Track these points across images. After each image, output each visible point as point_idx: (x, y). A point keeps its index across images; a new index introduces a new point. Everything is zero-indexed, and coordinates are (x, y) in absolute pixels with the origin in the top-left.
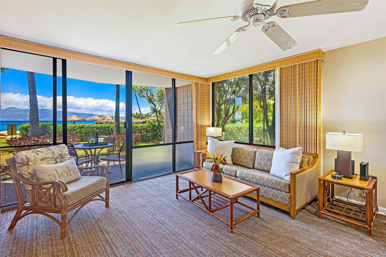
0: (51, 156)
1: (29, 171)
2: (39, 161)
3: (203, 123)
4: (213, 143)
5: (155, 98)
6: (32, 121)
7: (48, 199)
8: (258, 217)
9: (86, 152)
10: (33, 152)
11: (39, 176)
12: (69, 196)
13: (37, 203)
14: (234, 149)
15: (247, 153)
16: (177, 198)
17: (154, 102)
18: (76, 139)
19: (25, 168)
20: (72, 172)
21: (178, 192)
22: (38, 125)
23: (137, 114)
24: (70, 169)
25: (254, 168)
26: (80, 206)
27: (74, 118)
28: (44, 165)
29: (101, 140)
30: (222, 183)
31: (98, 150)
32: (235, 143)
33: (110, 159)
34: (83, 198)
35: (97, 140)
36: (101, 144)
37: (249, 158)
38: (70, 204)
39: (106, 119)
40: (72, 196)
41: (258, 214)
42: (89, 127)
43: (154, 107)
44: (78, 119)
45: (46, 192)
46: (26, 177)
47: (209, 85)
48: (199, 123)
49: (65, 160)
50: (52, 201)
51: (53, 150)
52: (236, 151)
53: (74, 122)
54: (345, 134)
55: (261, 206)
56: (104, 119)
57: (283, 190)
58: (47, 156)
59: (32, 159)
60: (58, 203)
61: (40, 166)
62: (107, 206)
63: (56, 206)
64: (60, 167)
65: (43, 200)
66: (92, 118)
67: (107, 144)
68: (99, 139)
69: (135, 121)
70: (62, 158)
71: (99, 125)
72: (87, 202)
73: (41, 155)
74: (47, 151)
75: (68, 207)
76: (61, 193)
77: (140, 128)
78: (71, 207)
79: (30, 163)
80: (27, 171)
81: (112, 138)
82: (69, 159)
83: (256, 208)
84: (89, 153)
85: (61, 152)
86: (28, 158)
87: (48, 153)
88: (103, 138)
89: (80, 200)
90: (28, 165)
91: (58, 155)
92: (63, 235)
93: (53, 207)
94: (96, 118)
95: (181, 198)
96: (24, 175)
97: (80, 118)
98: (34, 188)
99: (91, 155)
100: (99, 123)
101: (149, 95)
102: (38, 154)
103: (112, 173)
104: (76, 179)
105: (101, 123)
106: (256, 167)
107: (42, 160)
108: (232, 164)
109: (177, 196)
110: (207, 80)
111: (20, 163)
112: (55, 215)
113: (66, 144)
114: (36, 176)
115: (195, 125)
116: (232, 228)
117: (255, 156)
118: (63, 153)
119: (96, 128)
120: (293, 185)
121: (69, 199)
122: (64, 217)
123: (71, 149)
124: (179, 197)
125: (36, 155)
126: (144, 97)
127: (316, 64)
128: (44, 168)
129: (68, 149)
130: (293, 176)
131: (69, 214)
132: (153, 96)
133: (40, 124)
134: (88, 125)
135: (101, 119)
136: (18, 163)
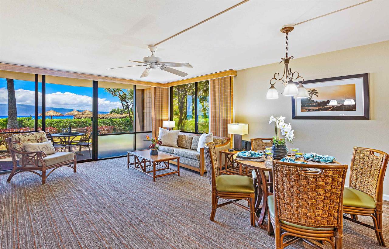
0: (35, 138)
1: (20, 146)
2: (27, 141)
3: (161, 118)
4: (163, 132)
5: (128, 96)
6: (11, 116)
7: (34, 162)
8: (179, 175)
9: (61, 139)
10: (22, 135)
11: (27, 149)
12: (47, 160)
13: (26, 165)
14: (179, 136)
15: (187, 139)
16: (128, 168)
17: (126, 100)
18: (53, 131)
19: (18, 144)
20: (49, 148)
21: (129, 163)
22: (16, 120)
23: (118, 109)
24: (48, 146)
25: (190, 149)
26: (55, 168)
27: (52, 113)
28: (30, 143)
29: (74, 131)
30: (158, 156)
31: (71, 138)
32: (180, 132)
33: (82, 144)
34: (56, 163)
35: (71, 130)
36: (74, 133)
37: (188, 142)
38: (48, 165)
39: (85, 114)
40: (49, 160)
41: (179, 173)
42: (66, 121)
43: (126, 104)
44: (56, 114)
45: (32, 158)
46: (18, 150)
47: (167, 89)
48: (157, 118)
49: (44, 141)
50: (36, 163)
51: (36, 135)
52: (180, 137)
53: (52, 117)
54: (238, 124)
55: (180, 169)
56: (83, 114)
57: (196, 159)
58: (32, 138)
59: (22, 139)
60: (40, 164)
61: (27, 144)
62: (75, 171)
63: (38, 166)
64: (41, 145)
65: (30, 163)
66: (71, 113)
67: (79, 133)
68: (72, 130)
69: (115, 116)
70: (42, 140)
71: (77, 120)
72: (59, 166)
73: (28, 138)
74: (31, 135)
75: (47, 166)
76: (42, 159)
77: (118, 123)
78: (48, 167)
79: (21, 142)
80: (18, 146)
81: (85, 130)
82: (47, 141)
83: (177, 170)
84: (64, 140)
85: (41, 136)
86: (19, 139)
87: (32, 136)
88: (76, 130)
89: (54, 164)
90: (19, 142)
91: (39, 138)
92: (44, 182)
93: (37, 166)
94: (75, 113)
95: (131, 168)
96: (16, 149)
97: (58, 113)
98: (24, 156)
99: (66, 142)
100: (78, 118)
101: (122, 94)
102: (26, 137)
103: (83, 155)
104: (52, 153)
105: (79, 118)
106: (192, 148)
107: (28, 140)
108: (177, 147)
109: (128, 166)
110: (164, 85)
111: (14, 141)
112: (38, 172)
113: (45, 132)
114: (25, 150)
115: (154, 119)
116: (154, 179)
117: (192, 141)
118: (43, 137)
119: (73, 123)
120: (201, 155)
121: (48, 162)
122: (44, 173)
123: (48, 136)
124: (129, 167)
125: (24, 137)
126: (117, 96)
127: (230, 79)
128: (31, 145)
129: (46, 134)
130: (201, 149)
131: (48, 171)
132: (125, 95)
133: (18, 118)
134: (65, 120)
135: (80, 114)
136: (13, 141)
